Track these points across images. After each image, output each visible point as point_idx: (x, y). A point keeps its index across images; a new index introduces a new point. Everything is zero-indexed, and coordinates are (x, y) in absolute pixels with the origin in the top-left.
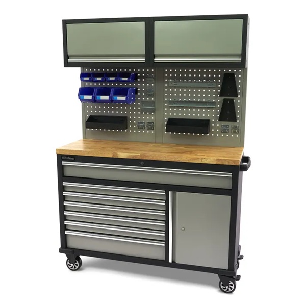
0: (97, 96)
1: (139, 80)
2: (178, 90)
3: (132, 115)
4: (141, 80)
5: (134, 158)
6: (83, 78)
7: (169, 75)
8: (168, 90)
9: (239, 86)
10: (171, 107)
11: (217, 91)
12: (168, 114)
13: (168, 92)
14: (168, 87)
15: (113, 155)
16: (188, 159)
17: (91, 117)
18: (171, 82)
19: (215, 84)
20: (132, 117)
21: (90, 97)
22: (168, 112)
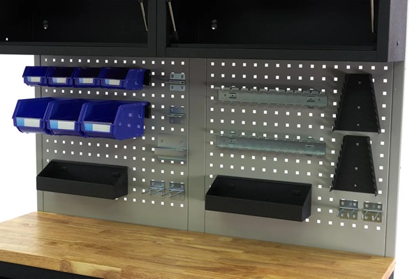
0: (52, 121)
1: (153, 84)
2: (238, 111)
3: (139, 164)
4: (158, 85)
6: (28, 78)
7: (218, 75)
8: (217, 110)
9: (384, 106)
10: (223, 150)
11: (328, 117)
12: (217, 166)
13: (217, 115)
14: (217, 103)
15: (63, 265)
17: (53, 163)
18: (224, 90)
19: (325, 99)
20: (139, 169)
21: (35, 123)
22: (217, 160)
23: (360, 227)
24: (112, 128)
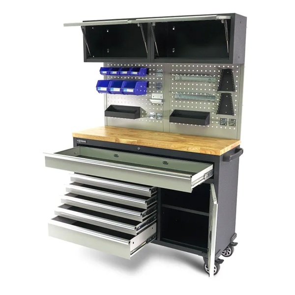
0: (111, 88)
1: (150, 74)
2: (183, 84)
3: (144, 106)
4: (152, 74)
5: (133, 144)
6: (102, 72)
7: (175, 70)
9: (237, 81)
10: (177, 99)
11: (216, 86)
12: (174, 106)
15: (116, 140)
16: (176, 147)
17: (111, 106)
18: (177, 76)
19: (215, 79)
21: (105, 89)
22: (174, 104)
23: (228, 128)
24: (134, 90)
